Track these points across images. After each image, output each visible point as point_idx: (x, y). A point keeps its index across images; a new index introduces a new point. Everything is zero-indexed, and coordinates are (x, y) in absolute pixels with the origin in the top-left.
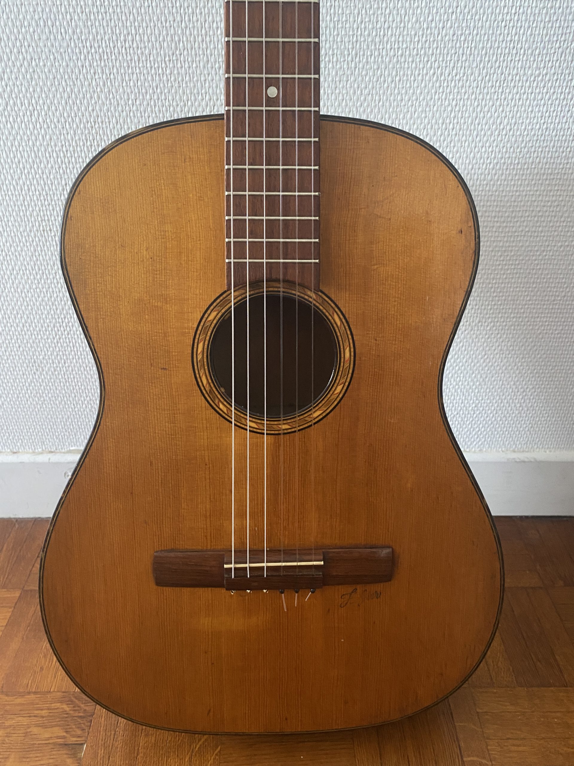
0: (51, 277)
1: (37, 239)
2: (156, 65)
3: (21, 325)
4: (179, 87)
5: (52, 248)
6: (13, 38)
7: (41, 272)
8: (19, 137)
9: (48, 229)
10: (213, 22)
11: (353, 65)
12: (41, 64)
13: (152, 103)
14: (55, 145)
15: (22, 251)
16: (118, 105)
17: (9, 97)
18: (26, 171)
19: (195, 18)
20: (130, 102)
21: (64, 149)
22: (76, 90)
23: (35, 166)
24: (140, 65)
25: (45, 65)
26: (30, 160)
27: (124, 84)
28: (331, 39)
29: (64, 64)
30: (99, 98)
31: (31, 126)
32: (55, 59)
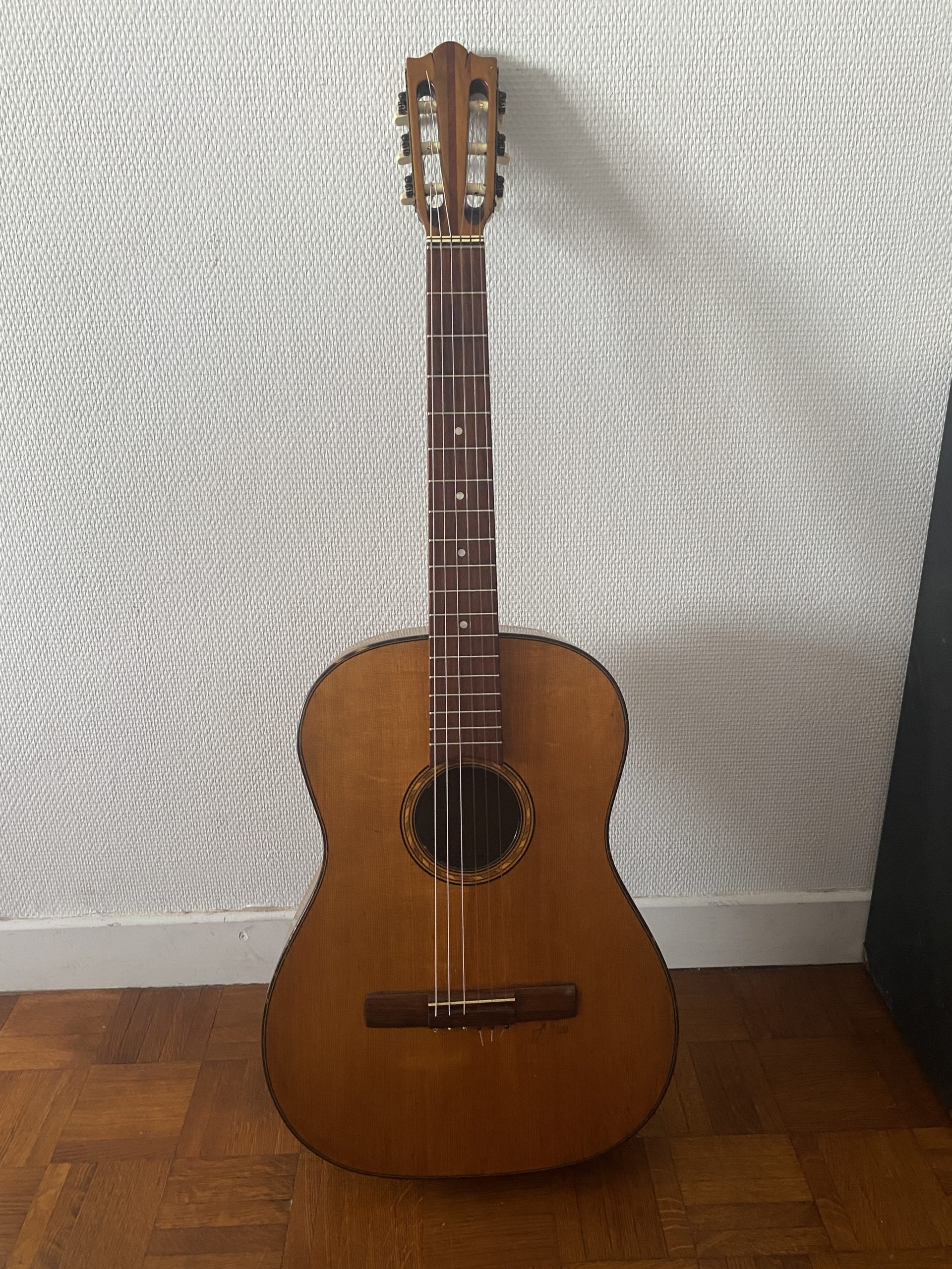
0: (246, 734)
1: (237, 701)
2: (358, 559)
3: (211, 780)
4: (377, 574)
5: (250, 709)
6: (235, 542)
7: (237, 730)
8: (230, 617)
9: (248, 691)
10: (407, 527)
11: (526, 555)
12: (258, 561)
13: (353, 587)
14: (263, 622)
15: (221, 711)
16: (322, 589)
17: (226, 586)
18: (234, 644)
19: (392, 525)
20: (333, 586)
21: (271, 625)
22: (286, 579)
23: (243, 639)
24: (344, 559)
25: (260, 562)
26: (239, 635)
27: (329, 573)
28: (507, 536)
29: (278, 560)
30: (306, 584)
31: (243, 607)
32: (270, 556)
